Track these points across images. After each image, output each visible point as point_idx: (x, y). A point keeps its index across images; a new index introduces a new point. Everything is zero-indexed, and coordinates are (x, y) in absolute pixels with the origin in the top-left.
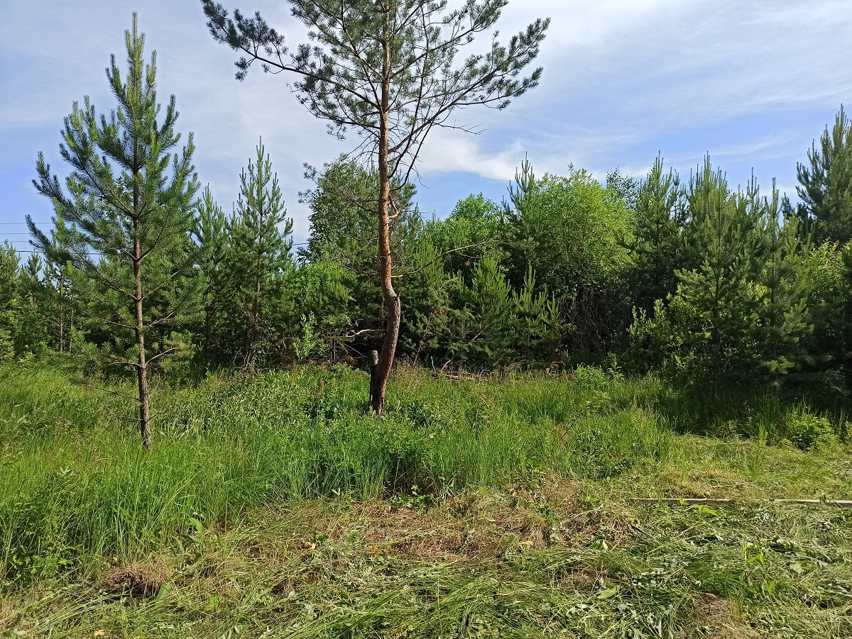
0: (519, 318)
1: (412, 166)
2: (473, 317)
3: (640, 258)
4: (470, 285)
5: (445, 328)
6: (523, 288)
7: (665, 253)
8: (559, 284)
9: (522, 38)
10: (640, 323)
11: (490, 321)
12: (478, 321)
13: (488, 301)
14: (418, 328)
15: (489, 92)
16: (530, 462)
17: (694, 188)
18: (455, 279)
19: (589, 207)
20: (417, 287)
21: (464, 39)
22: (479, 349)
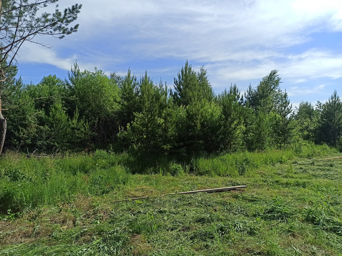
0: (71, 130)
1: (14, 57)
2: (50, 130)
3: (122, 107)
4: (49, 115)
5: (35, 134)
6: (74, 117)
7: (131, 106)
8: (90, 116)
9: (69, 10)
10: (121, 132)
11: (58, 131)
12: (51, 131)
13: (57, 122)
14: (20, 134)
15: (55, 30)
16: (70, 192)
17: (142, 82)
18: (41, 112)
19: (103, 85)
20: (20, 115)
21: (42, 5)
22: (52, 144)
